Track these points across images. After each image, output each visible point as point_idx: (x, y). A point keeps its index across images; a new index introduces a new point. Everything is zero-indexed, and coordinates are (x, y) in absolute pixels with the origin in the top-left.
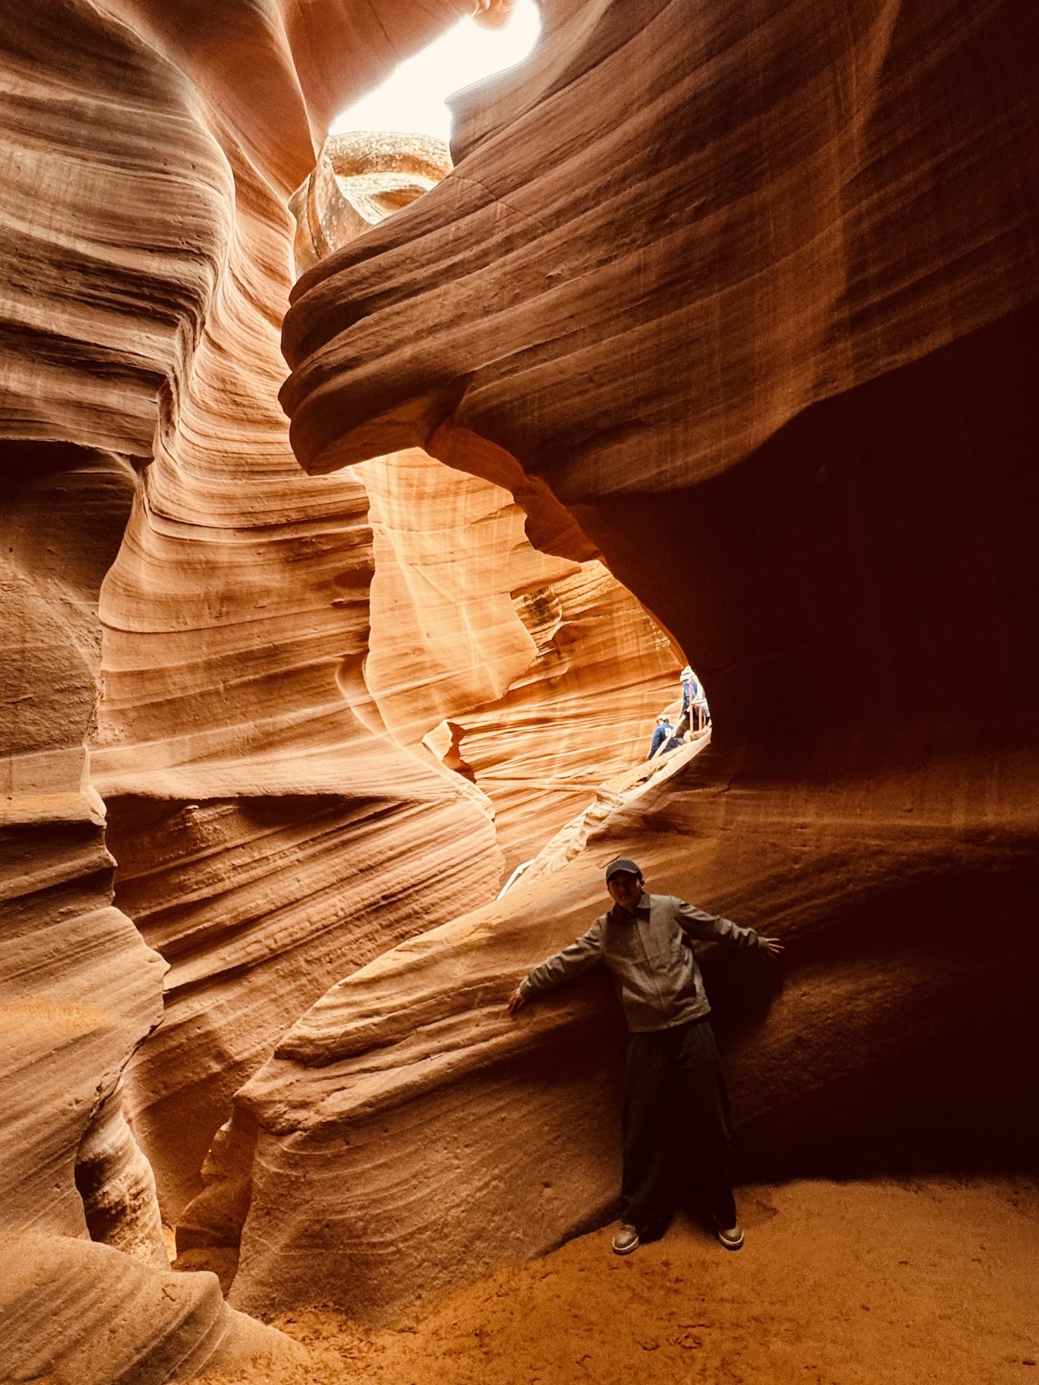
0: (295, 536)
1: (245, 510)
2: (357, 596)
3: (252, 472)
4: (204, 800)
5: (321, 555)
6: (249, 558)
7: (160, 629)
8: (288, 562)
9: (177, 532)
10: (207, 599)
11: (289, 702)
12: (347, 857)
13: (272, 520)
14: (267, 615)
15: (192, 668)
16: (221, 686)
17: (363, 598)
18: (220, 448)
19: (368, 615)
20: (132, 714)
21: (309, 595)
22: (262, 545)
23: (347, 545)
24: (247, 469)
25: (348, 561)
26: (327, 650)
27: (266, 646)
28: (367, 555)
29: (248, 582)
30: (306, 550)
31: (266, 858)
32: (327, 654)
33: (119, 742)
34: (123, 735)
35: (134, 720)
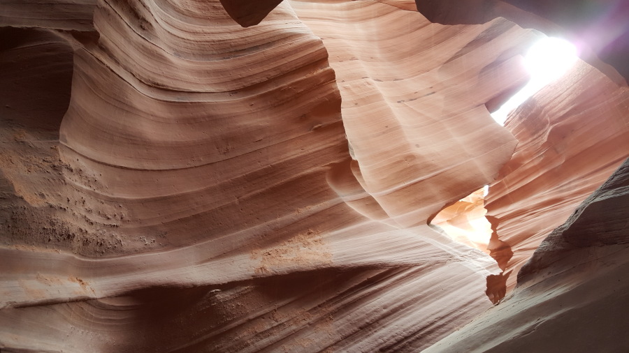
0: (276, 88)
1: (235, 77)
2: (333, 121)
3: (237, 51)
4: (224, 284)
5: (298, 97)
6: (242, 109)
7: (175, 166)
8: (275, 107)
9: (178, 99)
10: (213, 142)
11: (292, 204)
12: (349, 317)
13: (256, 81)
14: (264, 146)
15: (210, 191)
16: (236, 201)
17: (335, 121)
18: (208, 39)
19: (343, 131)
20: (164, 229)
21: (295, 127)
22: (252, 99)
23: (315, 85)
24: (232, 50)
25: (318, 97)
26: (315, 163)
27: (266, 167)
28: (333, 89)
29: (245, 125)
30: (286, 96)
31: (282, 324)
32: (315, 166)
33: (150, 250)
34: (155, 244)
35: (166, 233)
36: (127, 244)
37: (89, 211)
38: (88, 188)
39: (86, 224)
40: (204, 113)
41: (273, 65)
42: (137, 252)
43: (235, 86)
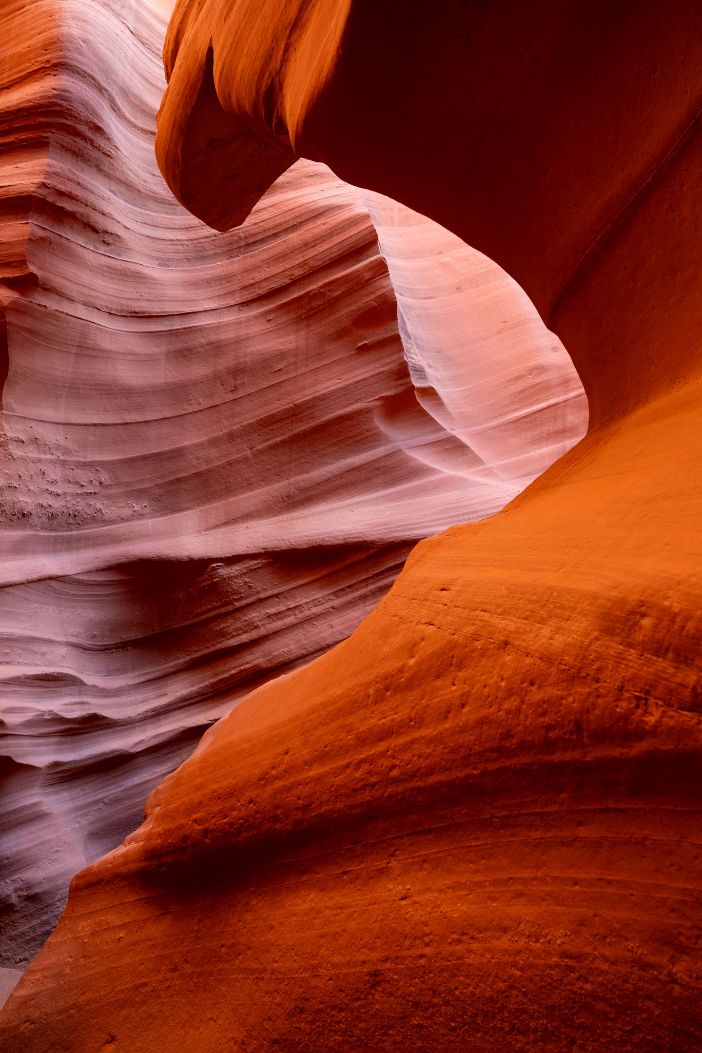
0: (303, 292)
1: (246, 283)
2: (382, 334)
3: (248, 245)
4: (228, 558)
5: (334, 303)
6: (258, 328)
7: (167, 414)
8: (302, 320)
9: (166, 326)
10: (217, 378)
11: (324, 455)
13: (275, 285)
14: (285, 378)
15: (214, 442)
16: (249, 453)
17: (390, 334)
19: (401, 349)
20: (158, 491)
21: (330, 347)
22: (269, 312)
23: (359, 283)
24: (242, 243)
25: (366, 300)
26: (358, 397)
27: (287, 406)
28: (384, 287)
29: (259, 350)
30: (317, 303)
31: (301, 606)
32: (357, 401)
33: (141, 516)
34: (148, 510)
35: (161, 496)
36: (110, 511)
37: (53, 482)
38: (49, 457)
39: (49, 497)
40: (203, 341)
41: (299, 259)
42: (123, 520)
43: (247, 296)
